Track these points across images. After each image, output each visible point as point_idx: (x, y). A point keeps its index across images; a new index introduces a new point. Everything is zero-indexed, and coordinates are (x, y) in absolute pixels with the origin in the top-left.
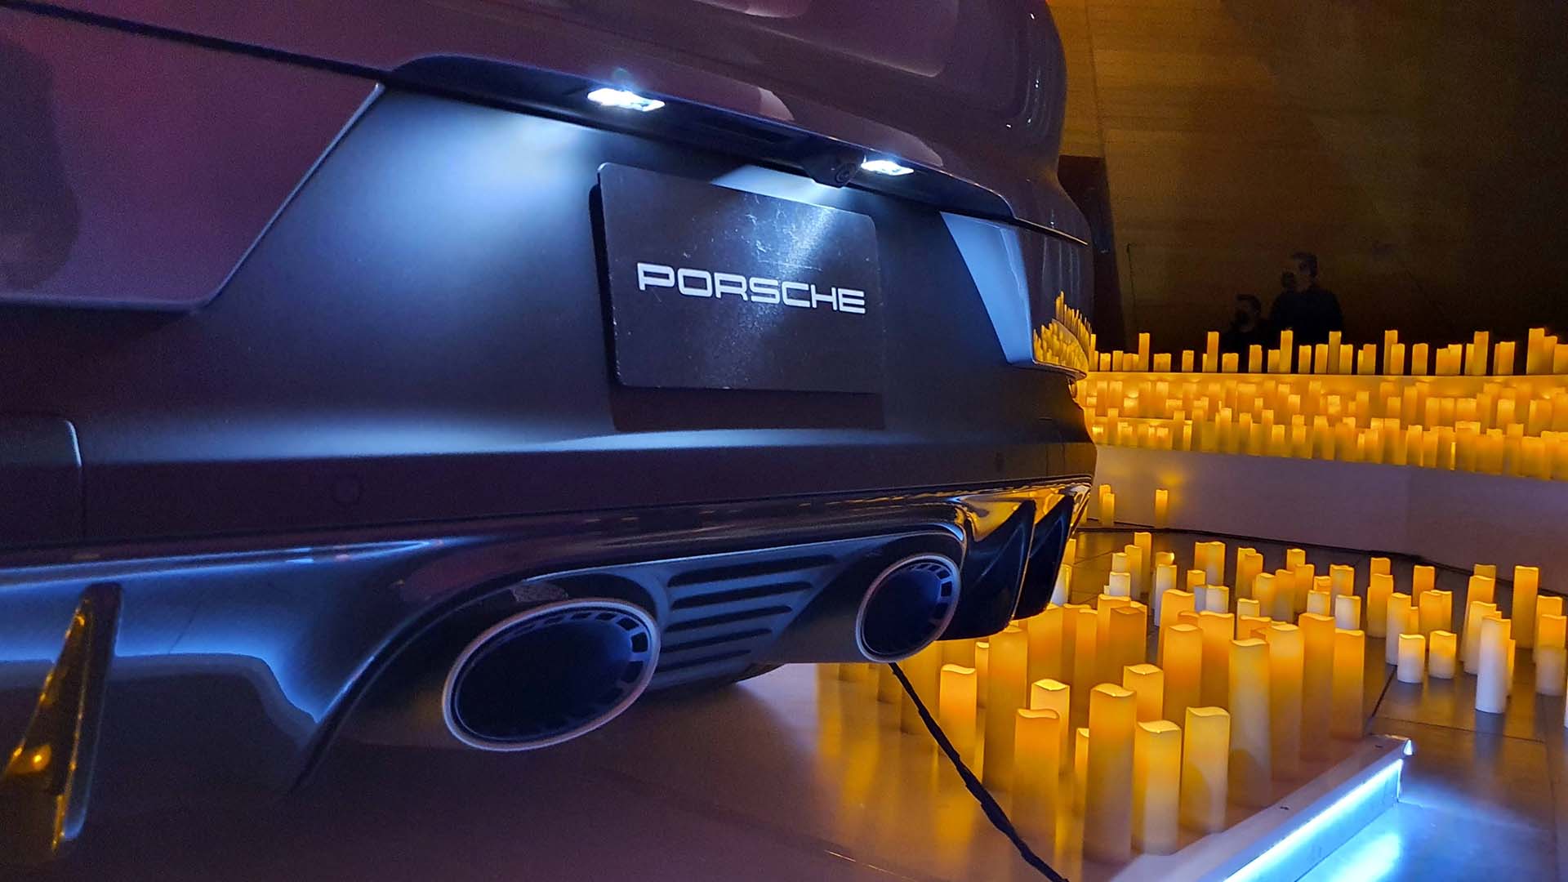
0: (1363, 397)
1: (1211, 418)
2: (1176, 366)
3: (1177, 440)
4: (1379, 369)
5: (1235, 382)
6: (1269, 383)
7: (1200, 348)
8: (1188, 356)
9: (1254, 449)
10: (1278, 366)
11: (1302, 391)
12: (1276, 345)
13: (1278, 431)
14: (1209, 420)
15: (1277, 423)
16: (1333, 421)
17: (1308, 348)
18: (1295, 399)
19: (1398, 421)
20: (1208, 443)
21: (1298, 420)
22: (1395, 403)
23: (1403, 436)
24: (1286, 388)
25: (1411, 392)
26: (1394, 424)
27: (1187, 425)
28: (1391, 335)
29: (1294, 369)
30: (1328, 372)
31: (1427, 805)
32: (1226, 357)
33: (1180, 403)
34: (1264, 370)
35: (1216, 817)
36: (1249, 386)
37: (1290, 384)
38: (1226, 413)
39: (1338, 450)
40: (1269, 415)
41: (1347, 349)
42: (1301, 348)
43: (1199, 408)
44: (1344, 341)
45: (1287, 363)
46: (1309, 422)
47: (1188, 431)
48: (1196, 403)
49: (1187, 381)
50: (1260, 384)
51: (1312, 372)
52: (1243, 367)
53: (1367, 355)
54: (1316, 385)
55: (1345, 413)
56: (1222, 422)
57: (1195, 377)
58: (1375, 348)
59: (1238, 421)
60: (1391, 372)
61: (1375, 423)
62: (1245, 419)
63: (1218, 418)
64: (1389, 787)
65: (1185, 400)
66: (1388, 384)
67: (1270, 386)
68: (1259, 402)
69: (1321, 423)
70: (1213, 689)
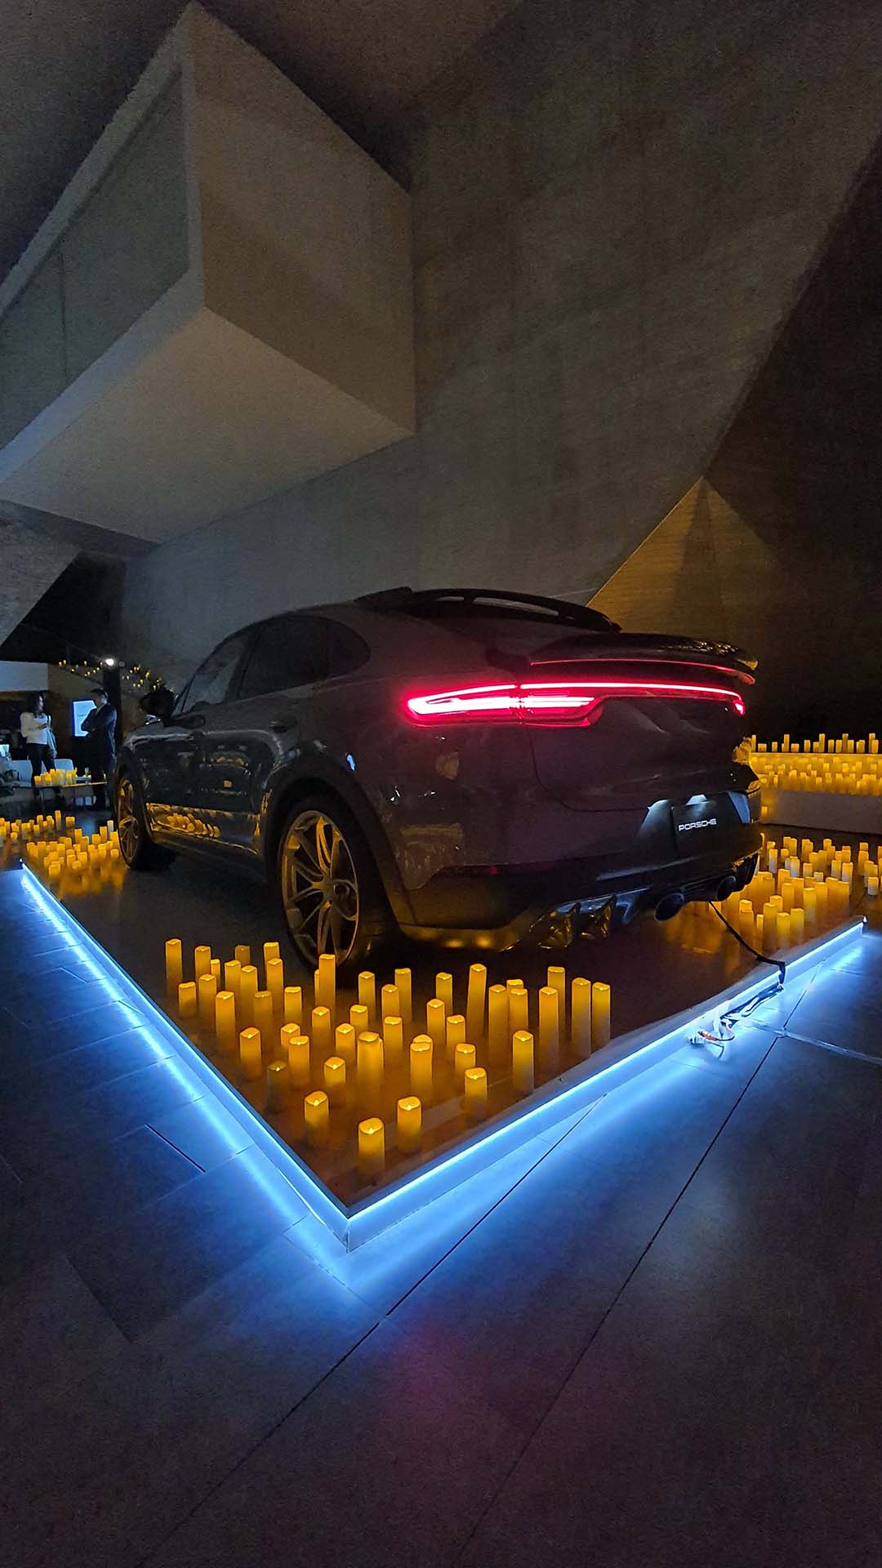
0: (859, 764)
1: (787, 774)
2: (769, 750)
3: (771, 783)
4: (867, 751)
5: (798, 757)
6: (814, 758)
7: (781, 742)
8: (775, 745)
9: (808, 789)
10: (818, 750)
11: (830, 762)
12: (817, 740)
13: (819, 780)
15: (817, 776)
16: (844, 775)
17: (833, 741)
18: (827, 765)
19: (875, 776)
20: (784, 786)
21: (828, 775)
22: (874, 767)
23: (877, 783)
24: (822, 760)
26: (874, 777)
28: (872, 735)
29: (826, 751)
30: (842, 752)
31: (870, 938)
32: (793, 745)
33: (771, 767)
34: (811, 751)
35: (800, 940)
36: (805, 759)
37: (824, 758)
38: (793, 773)
39: (847, 790)
40: (814, 773)
41: (851, 742)
42: (829, 741)
43: (781, 769)
44: (850, 738)
45: (822, 748)
46: (833, 776)
47: (776, 780)
48: (780, 767)
49: (774, 756)
50: (809, 758)
51: (835, 752)
52: (801, 750)
53: (861, 743)
54: (836, 759)
55: (850, 772)
56: (792, 777)
57: (779, 754)
58: (864, 741)
59: (798, 774)
60: (873, 751)
61: (865, 776)
62: (803, 775)
63: (790, 774)
64: (856, 932)
65: (774, 766)
66: (870, 758)
67: (815, 759)
68: (809, 767)
69: (839, 776)
70: (798, 903)
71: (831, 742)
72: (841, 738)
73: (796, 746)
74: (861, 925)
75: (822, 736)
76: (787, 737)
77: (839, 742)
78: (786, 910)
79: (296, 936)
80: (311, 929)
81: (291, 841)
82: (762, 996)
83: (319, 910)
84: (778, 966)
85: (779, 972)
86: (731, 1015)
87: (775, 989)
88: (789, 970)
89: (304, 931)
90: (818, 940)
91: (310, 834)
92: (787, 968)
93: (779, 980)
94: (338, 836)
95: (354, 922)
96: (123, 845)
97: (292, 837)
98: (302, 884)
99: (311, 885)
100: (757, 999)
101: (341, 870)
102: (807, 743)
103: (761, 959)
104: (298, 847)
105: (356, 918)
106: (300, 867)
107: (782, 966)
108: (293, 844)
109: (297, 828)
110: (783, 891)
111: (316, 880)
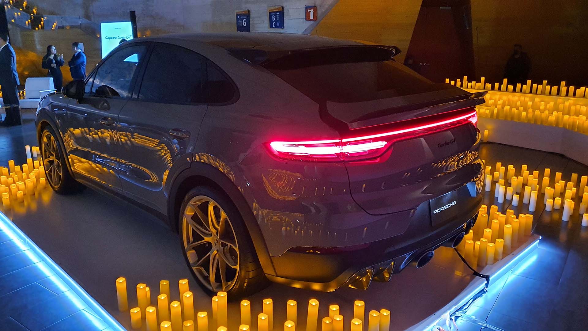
0: (552, 104)
1: (503, 108)
2: (493, 88)
3: (492, 114)
4: (558, 93)
5: (511, 96)
7: (501, 83)
8: (497, 85)
9: (516, 120)
10: (525, 91)
11: (533, 100)
13: (524, 114)
14: (502, 108)
15: (523, 111)
16: (542, 111)
18: (530, 103)
20: (501, 116)
21: (530, 110)
22: (561, 106)
23: (563, 118)
24: (527, 99)
25: (567, 103)
26: (561, 114)
27: (495, 109)
28: (563, 83)
29: (531, 92)
30: (541, 94)
31: (543, 248)
33: (493, 102)
34: (521, 92)
36: (516, 97)
37: (529, 97)
38: (507, 108)
39: (542, 122)
40: (521, 108)
41: (548, 87)
43: (500, 104)
44: (548, 84)
45: (528, 91)
46: (534, 112)
47: (496, 111)
48: (499, 102)
49: (496, 94)
50: (519, 97)
51: (536, 94)
53: (554, 89)
54: (537, 99)
55: (545, 109)
56: (506, 110)
57: (499, 93)
58: (557, 87)
59: (511, 109)
60: (562, 95)
61: (555, 113)
62: (514, 110)
63: (505, 108)
64: (536, 245)
65: (495, 101)
66: (560, 99)
67: (522, 98)
68: (519, 103)
69: (537, 112)
70: (501, 235)
71: (535, 86)
72: (541, 84)
73: (511, 87)
74: (538, 241)
75: (529, 82)
76: (505, 80)
77: (540, 87)
78: (493, 241)
79: (194, 269)
80: (206, 265)
81: (188, 211)
82: (475, 298)
83: (209, 255)
84: (485, 279)
85: (486, 282)
86: (456, 313)
87: (483, 292)
88: (491, 280)
89: (201, 265)
90: (511, 255)
91: (204, 208)
92: (491, 279)
93: (485, 286)
94: (223, 215)
95: (236, 270)
96: (49, 176)
97: (189, 207)
98: (197, 238)
99: (203, 239)
100: (472, 300)
101: (226, 235)
102: (519, 85)
103: (476, 274)
104: (193, 214)
105: (237, 267)
106: (194, 226)
107: (487, 278)
108: (189, 212)
109: (193, 203)
110: (493, 225)
111: (207, 235)
